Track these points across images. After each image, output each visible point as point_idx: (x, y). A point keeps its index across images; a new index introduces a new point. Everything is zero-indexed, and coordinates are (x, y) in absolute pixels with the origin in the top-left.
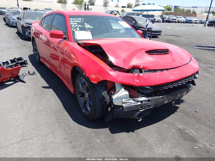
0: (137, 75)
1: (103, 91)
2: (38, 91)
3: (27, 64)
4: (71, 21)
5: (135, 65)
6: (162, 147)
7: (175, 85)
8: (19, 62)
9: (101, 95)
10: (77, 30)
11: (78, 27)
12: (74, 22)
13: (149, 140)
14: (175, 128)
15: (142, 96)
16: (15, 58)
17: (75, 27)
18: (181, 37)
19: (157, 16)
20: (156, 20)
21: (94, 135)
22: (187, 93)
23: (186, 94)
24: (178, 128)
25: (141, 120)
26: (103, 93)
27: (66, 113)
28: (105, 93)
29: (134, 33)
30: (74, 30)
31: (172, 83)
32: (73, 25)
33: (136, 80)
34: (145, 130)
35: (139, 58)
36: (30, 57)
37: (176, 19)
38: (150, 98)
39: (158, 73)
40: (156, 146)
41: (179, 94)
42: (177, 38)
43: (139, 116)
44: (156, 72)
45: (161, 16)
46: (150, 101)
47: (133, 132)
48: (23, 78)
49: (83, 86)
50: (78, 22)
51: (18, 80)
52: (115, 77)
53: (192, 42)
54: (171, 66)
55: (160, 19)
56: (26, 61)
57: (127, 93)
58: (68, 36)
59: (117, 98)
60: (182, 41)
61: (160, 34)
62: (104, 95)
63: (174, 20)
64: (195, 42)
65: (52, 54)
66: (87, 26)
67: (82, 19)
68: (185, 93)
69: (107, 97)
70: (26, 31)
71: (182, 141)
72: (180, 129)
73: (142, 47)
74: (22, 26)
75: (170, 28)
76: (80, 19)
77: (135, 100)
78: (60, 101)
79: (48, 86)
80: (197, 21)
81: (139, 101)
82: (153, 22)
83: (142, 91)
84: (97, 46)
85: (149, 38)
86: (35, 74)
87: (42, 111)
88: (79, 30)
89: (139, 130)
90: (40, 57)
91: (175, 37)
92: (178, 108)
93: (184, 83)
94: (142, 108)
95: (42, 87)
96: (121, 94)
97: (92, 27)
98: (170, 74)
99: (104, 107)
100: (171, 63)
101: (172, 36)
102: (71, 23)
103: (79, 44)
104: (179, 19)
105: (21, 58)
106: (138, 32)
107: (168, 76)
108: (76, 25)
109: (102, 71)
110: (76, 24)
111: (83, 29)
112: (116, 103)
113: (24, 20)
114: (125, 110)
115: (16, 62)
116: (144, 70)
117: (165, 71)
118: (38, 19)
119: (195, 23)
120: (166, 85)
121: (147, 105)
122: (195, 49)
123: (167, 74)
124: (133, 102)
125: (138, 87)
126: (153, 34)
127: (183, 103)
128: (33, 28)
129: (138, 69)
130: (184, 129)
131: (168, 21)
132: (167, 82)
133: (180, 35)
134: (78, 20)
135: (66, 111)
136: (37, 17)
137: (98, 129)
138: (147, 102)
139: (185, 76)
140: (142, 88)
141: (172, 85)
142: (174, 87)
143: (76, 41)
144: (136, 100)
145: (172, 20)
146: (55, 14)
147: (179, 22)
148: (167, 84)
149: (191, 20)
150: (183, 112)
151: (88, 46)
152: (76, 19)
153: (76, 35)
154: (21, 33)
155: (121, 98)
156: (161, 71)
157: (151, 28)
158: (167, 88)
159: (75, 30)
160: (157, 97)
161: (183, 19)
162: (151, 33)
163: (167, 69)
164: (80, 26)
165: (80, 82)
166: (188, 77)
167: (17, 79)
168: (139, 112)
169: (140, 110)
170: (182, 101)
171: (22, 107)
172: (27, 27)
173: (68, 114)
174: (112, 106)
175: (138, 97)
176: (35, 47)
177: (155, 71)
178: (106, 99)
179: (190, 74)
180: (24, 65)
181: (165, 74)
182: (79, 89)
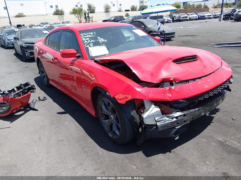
0: (168, 88)
1: (132, 111)
2: (54, 118)
3: (35, 89)
4: (82, 37)
5: (164, 78)
6: (205, 165)
7: (211, 94)
8: (26, 88)
9: (130, 116)
10: (91, 46)
11: (91, 42)
12: (86, 38)
13: (189, 159)
14: (215, 141)
15: (176, 111)
16: (21, 84)
17: (88, 42)
18: (197, 37)
19: (165, 16)
20: (166, 20)
21: (128, 161)
22: (223, 100)
23: (222, 102)
24: (218, 141)
25: (177, 138)
26: (132, 114)
27: (90, 140)
28: (134, 113)
29: (152, 41)
30: (87, 46)
31: (208, 92)
32: (85, 41)
33: (168, 95)
34: (183, 148)
35: (167, 69)
36: (36, 80)
37: (187, 17)
38: (185, 113)
39: (191, 83)
40: (199, 165)
41: (215, 103)
42: (193, 38)
43: (176, 134)
44: (188, 83)
45: (170, 16)
46: (186, 115)
47: (170, 152)
48: (34, 106)
49: (108, 107)
50: (90, 37)
51: (29, 109)
52: (145, 94)
53: (211, 40)
54: (204, 73)
55: (169, 19)
56: (34, 85)
57: (158, 109)
58: (82, 54)
59: (148, 117)
60: (199, 40)
61: (174, 37)
62: (133, 115)
63: (185, 18)
64: (214, 39)
65: (62, 74)
66: (101, 40)
67: (94, 33)
68: (221, 100)
69: (137, 117)
70: (26, 51)
71: (226, 155)
72: (221, 142)
73: (168, 57)
74: (21, 46)
75: (182, 27)
76: (92, 33)
77: (169, 116)
78: (80, 127)
79: (63, 111)
80: (211, 16)
81: (174, 117)
82: (163, 23)
83: (175, 105)
84: (118, 61)
85: (163, 42)
86: (46, 99)
87: (63, 141)
88: (93, 46)
89: (176, 148)
90: (48, 80)
91: (190, 38)
92: (213, 117)
93: (220, 90)
94: (178, 125)
95: (58, 113)
96: (151, 111)
97: (106, 41)
98: (204, 83)
99: (135, 129)
100: (202, 70)
101: (187, 37)
102: (83, 39)
103: (96, 62)
104: (191, 16)
105: (27, 83)
106: (155, 39)
107: (203, 85)
108: (89, 41)
109: (129, 89)
110: (88, 39)
111: (96, 44)
112: (147, 122)
113: (22, 39)
114: (160, 129)
115: (22, 88)
116: (175, 82)
117: (198, 80)
118: (38, 36)
119: (208, 19)
120: (201, 95)
121: (184, 120)
122: (216, 49)
123: (201, 83)
124: (167, 119)
125: (171, 101)
126: (166, 37)
127: (219, 111)
128: (36, 47)
129: (168, 82)
130: (225, 142)
131: (179, 20)
132: (202, 92)
133: (195, 34)
134: (90, 34)
135: (89, 137)
136: (37, 35)
137: (131, 153)
138: (183, 117)
139: (221, 83)
140: (176, 102)
141: (208, 95)
142: (209, 96)
143: (93, 59)
144: (171, 116)
145: (183, 18)
146: (61, 31)
147: (190, 19)
148: (203, 94)
149: (204, 15)
150: (219, 121)
151: (107, 62)
152: (87, 34)
153: (90, 52)
154: (20, 54)
155: (153, 116)
156: (194, 81)
157: (163, 31)
158: (203, 99)
159: (89, 46)
160: (193, 110)
161: (195, 16)
162: (165, 36)
163: (200, 78)
164: (93, 41)
165: (103, 103)
166: (223, 83)
167: (27, 107)
168: (176, 129)
169: (177, 127)
170: (217, 110)
171: (40, 139)
172: (27, 47)
173: (93, 141)
174: (143, 126)
175: (171, 113)
176: (41, 69)
177: (187, 81)
178: (135, 119)
179: (225, 80)
180: (32, 90)
181: (199, 83)
182: (102, 111)
